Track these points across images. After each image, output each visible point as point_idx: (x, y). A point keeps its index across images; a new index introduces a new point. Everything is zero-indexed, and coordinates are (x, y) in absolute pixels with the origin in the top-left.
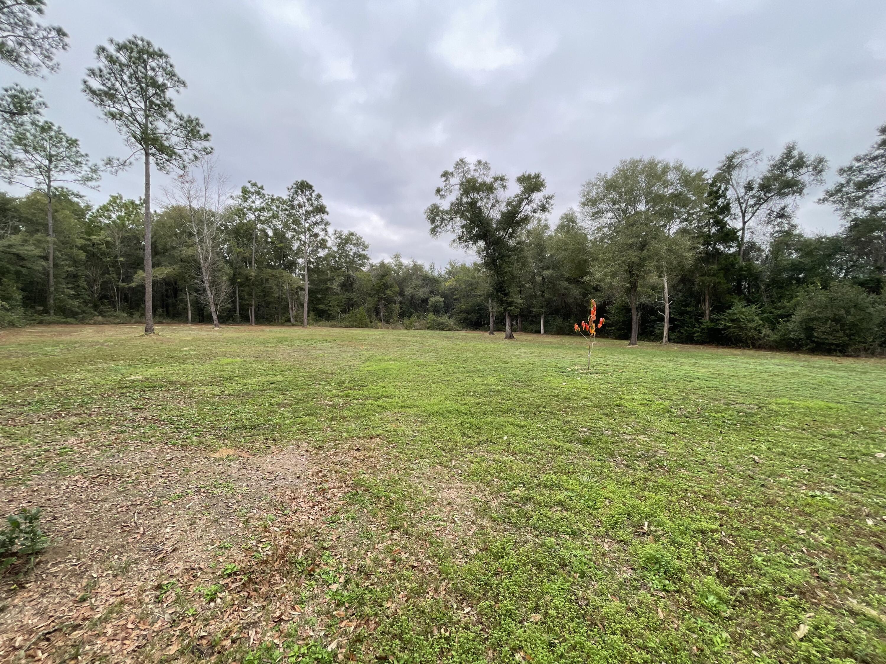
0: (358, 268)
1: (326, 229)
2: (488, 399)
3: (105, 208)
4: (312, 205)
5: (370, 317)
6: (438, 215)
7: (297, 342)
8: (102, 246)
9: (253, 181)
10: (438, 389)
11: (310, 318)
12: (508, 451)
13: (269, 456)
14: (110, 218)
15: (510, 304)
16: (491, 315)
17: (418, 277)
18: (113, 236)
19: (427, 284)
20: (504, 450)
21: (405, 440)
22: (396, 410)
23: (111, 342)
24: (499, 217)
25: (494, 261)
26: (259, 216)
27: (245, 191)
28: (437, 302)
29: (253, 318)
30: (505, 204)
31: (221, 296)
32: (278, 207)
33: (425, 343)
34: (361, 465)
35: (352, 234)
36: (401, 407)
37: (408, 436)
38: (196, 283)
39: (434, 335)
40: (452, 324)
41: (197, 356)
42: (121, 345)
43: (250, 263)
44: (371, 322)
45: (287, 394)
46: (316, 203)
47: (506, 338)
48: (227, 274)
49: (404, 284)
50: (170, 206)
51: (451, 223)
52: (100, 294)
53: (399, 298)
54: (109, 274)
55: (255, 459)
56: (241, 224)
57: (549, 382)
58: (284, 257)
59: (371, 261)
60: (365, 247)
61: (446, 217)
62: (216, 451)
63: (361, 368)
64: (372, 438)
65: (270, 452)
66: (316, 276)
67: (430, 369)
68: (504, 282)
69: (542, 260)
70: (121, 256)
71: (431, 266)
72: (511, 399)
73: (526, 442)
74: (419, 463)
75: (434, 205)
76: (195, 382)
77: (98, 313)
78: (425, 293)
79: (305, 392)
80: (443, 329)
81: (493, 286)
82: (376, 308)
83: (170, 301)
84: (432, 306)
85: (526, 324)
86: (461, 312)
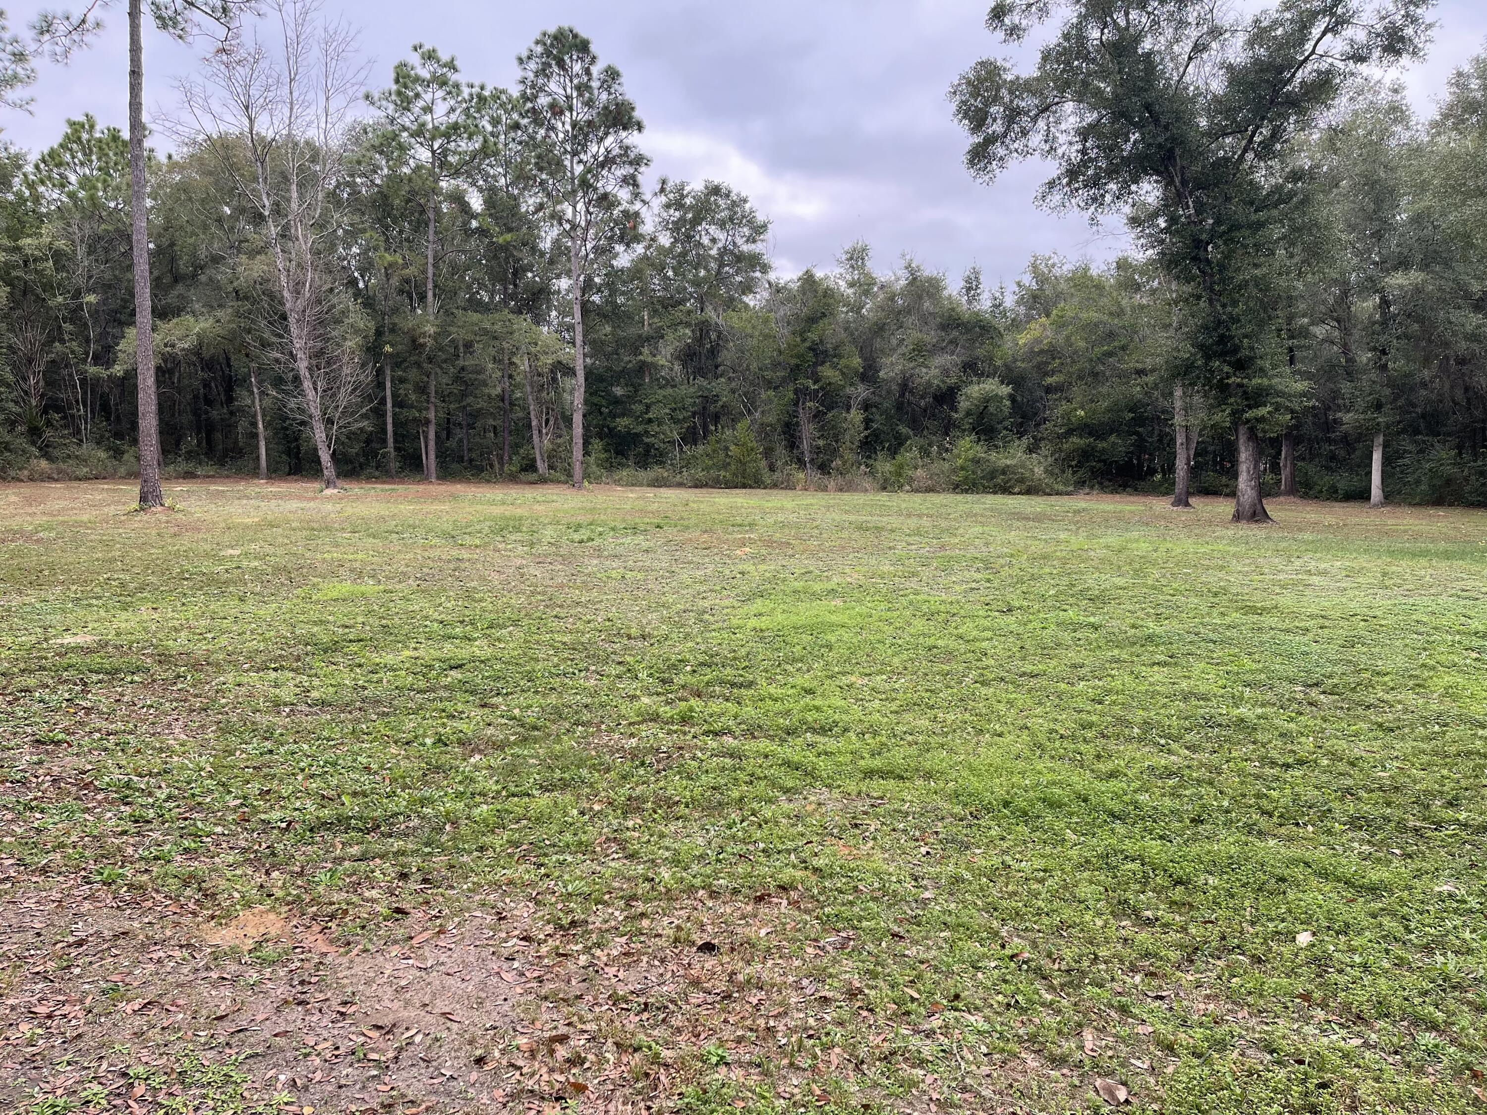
0: (732, 299)
1: (633, 177)
2: (1204, 757)
3: (52, 158)
4: (589, 104)
5: (768, 453)
6: (996, 99)
7: (549, 533)
8: (45, 264)
9: (427, 47)
10: (1002, 707)
11: (592, 460)
12: (1324, 1006)
13: (395, 950)
14: (63, 183)
15: (1256, 398)
16: (1180, 439)
17: (924, 319)
18: (69, 236)
19: (954, 342)
20: (1306, 997)
21: (887, 921)
22: (852, 788)
23: (51, 529)
24: (1218, 86)
25: (1198, 244)
26: (445, 152)
27: (403, 76)
28: (987, 400)
29: (430, 460)
30: (1241, 39)
31: (341, 396)
32: (495, 122)
33: (946, 539)
34: (716, 1022)
35: (716, 190)
36: (869, 774)
37: (896, 899)
38: (277, 361)
39: (977, 508)
40: (1039, 471)
41: (259, 576)
42: (74, 539)
43: (423, 297)
44: (772, 469)
45: (494, 707)
46: (604, 96)
47: (1237, 517)
48: (357, 331)
49: (878, 343)
50: (201, 138)
51: (1041, 124)
52: (42, 396)
53: (861, 391)
54: (62, 341)
55: (345, 960)
56: (395, 179)
57: (1450, 693)
58: (515, 274)
59: (772, 276)
60: (758, 230)
61: (1028, 102)
62: (224, 918)
63: (735, 622)
64: (760, 899)
65: (400, 933)
66: (608, 329)
67: (968, 628)
68: (1235, 320)
69: (1378, 235)
70: (89, 291)
71: (968, 281)
72: (1301, 762)
73: (1400, 963)
74: (946, 1029)
75: (982, 64)
76: (232, 660)
77: (41, 449)
78: (946, 372)
79: (553, 699)
80: (1006, 490)
81: (1191, 337)
82: (787, 425)
83: (215, 414)
84: (968, 413)
85: (1312, 469)
86: (1070, 432)
